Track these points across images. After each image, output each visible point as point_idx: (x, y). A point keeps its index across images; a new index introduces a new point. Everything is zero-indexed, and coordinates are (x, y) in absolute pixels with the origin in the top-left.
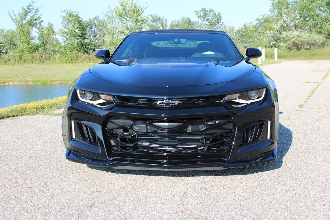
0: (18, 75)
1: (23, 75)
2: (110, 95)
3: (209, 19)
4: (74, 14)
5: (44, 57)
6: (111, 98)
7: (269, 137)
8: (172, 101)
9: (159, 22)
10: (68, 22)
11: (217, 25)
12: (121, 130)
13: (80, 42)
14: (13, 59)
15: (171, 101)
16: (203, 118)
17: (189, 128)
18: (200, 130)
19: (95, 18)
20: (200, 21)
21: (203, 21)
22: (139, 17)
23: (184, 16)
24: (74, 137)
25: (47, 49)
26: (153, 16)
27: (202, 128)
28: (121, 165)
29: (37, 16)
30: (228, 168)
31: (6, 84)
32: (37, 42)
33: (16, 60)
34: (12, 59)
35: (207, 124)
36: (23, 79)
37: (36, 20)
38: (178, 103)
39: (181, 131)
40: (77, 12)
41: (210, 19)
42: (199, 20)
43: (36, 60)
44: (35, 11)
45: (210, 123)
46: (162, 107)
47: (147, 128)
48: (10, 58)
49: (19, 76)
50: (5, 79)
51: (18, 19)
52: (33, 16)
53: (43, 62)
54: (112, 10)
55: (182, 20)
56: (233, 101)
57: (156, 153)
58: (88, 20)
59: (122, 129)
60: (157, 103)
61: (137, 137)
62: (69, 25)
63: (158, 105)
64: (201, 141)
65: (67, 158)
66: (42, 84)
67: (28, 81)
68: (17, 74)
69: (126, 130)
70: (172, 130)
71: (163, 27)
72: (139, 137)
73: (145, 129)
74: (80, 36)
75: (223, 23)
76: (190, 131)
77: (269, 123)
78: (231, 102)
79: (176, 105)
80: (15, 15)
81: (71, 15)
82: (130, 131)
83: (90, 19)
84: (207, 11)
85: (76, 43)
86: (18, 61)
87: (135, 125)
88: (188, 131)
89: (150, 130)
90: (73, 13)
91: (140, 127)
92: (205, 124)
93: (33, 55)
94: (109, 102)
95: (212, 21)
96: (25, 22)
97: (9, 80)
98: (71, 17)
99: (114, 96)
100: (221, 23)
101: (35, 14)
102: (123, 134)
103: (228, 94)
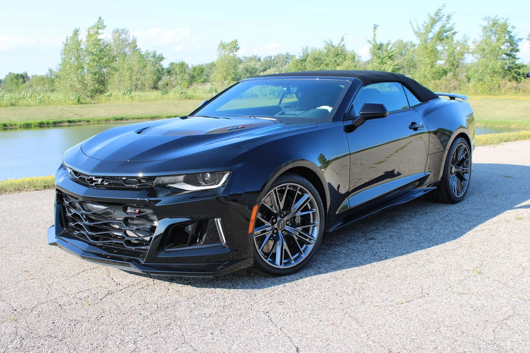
15: (94, 178)
35: (127, 212)
38: (102, 182)
79: (99, 184)
103: (156, 177)
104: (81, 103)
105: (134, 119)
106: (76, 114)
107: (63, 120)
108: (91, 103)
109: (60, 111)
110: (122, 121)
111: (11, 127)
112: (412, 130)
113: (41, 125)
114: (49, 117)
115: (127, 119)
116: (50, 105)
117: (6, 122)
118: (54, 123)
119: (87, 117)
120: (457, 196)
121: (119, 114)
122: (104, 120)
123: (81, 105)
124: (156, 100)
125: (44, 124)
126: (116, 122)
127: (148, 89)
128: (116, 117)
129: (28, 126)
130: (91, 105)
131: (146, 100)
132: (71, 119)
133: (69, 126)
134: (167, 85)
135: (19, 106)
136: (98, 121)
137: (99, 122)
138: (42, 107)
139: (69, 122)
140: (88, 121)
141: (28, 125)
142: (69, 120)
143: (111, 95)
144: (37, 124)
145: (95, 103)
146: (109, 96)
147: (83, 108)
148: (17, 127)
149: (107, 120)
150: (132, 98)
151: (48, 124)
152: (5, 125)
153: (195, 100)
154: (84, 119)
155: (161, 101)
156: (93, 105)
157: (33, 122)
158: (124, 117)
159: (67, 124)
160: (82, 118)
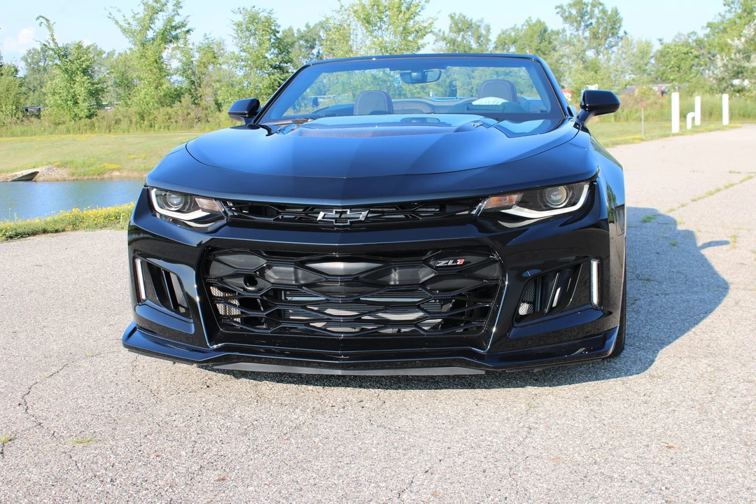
0: (133, 156)
1: (143, 156)
2: (216, 199)
3: (591, 23)
4: (262, 15)
5: (192, 115)
6: (219, 207)
7: (595, 300)
8: (351, 211)
9: (470, 33)
10: (248, 34)
11: (611, 39)
12: (241, 281)
13: (275, 80)
14: (126, 120)
15: (348, 210)
16: (426, 251)
17: (393, 275)
18: (419, 280)
19: (320, 23)
20: (569, 31)
21: (577, 30)
22: (412, 21)
23: (530, 18)
24: (143, 296)
25: (201, 96)
26: (457, 17)
27: (425, 274)
28: (239, 359)
29: (177, 20)
30: (487, 371)
31: (106, 176)
32: (178, 80)
33: (131, 121)
34: (122, 119)
35: (436, 267)
36: (142, 166)
37: (176, 28)
38: (366, 217)
39: (373, 282)
40: (268, 11)
41: (594, 23)
42: (567, 26)
43: (176, 122)
44: (173, 7)
45: (442, 263)
46: (328, 227)
47: (296, 274)
48: (120, 117)
49: (135, 158)
50: (102, 165)
51: (134, 27)
52: (170, 20)
53: (192, 127)
54: (346, 7)
55: (525, 27)
56: (503, 211)
57: (316, 333)
58: (303, 29)
59: (241, 277)
60: (317, 218)
61: (283, 298)
62: (251, 42)
63: (320, 221)
64: (422, 306)
65: (126, 346)
68: (130, 154)
69: (250, 280)
70: (350, 279)
71: (480, 45)
72: (289, 298)
73: (293, 278)
74: (275, 68)
75: (625, 33)
76: (397, 283)
77: (595, 265)
78: (497, 215)
79: (361, 221)
80: (126, 18)
81: (254, 19)
82: (261, 282)
83: (307, 26)
84: (586, 5)
85: (266, 82)
86: (137, 122)
87: (269, 267)
88: (392, 283)
89: (302, 280)
90: (259, 14)
91: (280, 274)
92: (431, 267)
93: (169, 109)
94: (215, 215)
95: (599, 29)
96: (150, 34)
97: (112, 166)
98: (255, 24)
99: (224, 202)
100: (621, 33)
101: (173, 16)
102: (245, 290)
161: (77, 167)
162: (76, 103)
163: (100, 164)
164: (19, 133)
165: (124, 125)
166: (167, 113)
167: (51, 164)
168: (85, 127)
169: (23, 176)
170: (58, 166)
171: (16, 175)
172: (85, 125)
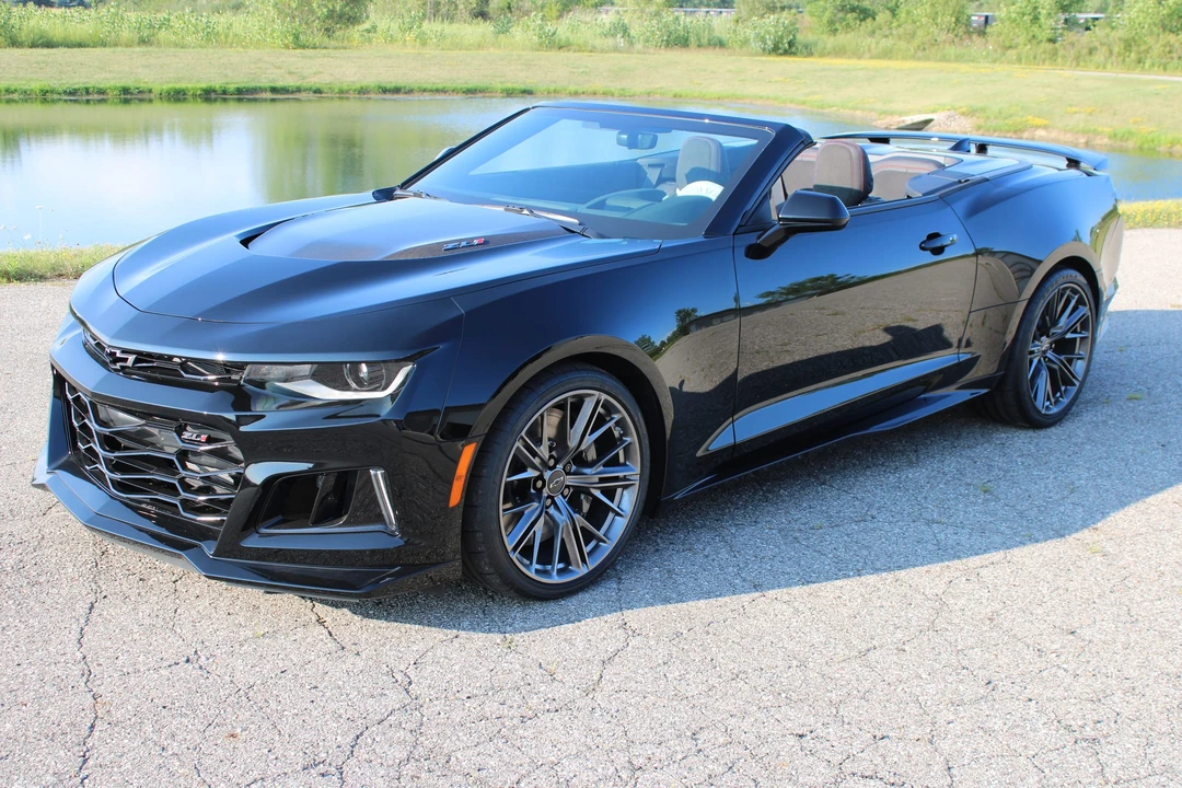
0: (1074, 109)
1: (1089, 111)
14: (1104, 49)
33: (1111, 53)
34: (1099, 47)
36: (1082, 125)
48: (1097, 44)
49: (1075, 113)
50: (1024, 119)
56: (277, 384)
66: (1141, 148)
67: (1096, 133)
68: (1071, 106)
77: (378, 475)
86: (1119, 55)
93: (1172, 37)
97: (1037, 121)
103: (247, 363)
104: (304, 47)
105: (425, 90)
106: (290, 73)
107: (259, 85)
108: (325, 48)
109: (255, 63)
110: (396, 96)
111: (139, 96)
112: (929, 252)
113: (209, 96)
114: (226, 76)
115: (411, 91)
116: (231, 47)
117: (130, 83)
118: (239, 91)
119: (314, 81)
120: (1043, 412)
121: (391, 78)
122: (354, 91)
123: (303, 51)
124: (480, 46)
125: (214, 91)
126: (385, 96)
127: (466, 15)
128: (383, 85)
129: (177, 96)
130: (325, 51)
131: (458, 46)
132: (279, 84)
133: (273, 100)
134: (509, 8)
135: (159, 44)
136: (341, 92)
137: (343, 94)
138: (212, 51)
139: (274, 90)
140: (318, 91)
141: (179, 93)
142: (272, 85)
143: (374, 29)
144: (199, 92)
145: (335, 48)
146: (368, 31)
147: (304, 57)
148: (152, 96)
149: (363, 91)
150: (423, 40)
151: (224, 92)
152: (126, 91)
153: (575, 51)
154: (308, 86)
155: (492, 50)
156: (331, 51)
157: (190, 86)
158: (403, 85)
159: (269, 95)
160: (304, 84)
161: (988, 118)
162: (1036, 19)
163: (1022, 116)
164: (953, 57)
165: (1099, 57)
166: (1169, 42)
167: (955, 109)
168: (1043, 56)
169: (913, 124)
170: (963, 114)
171: (903, 121)
172: (1044, 52)
